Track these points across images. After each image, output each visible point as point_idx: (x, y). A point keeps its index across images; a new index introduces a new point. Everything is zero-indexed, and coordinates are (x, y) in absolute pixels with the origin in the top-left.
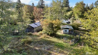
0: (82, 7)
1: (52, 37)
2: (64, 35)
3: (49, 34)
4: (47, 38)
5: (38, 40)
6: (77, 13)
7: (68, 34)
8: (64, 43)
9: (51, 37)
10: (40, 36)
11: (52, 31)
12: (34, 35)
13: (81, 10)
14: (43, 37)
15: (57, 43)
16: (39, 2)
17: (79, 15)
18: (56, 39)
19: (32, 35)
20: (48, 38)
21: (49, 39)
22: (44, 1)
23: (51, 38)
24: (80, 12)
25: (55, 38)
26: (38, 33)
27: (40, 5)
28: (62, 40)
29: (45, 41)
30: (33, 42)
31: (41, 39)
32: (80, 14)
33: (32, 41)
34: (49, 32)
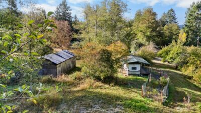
0: (152, 20)
1: (110, 85)
2: (131, 77)
3: (102, 78)
4: (97, 87)
5: (77, 95)
6: (141, 31)
7: (138, 75)
8: (143, 99)
9: (107, 86)
10: (78, 84)
11: (108, 71)
12: (59, 82)
13: (150, 24)
14: (88, 87)
15: (127, 99)
16: (58, 9)
17: (147, 36)
18: (120, 88)
19: (54, 82)
20: (101, 87)
21: (103, 91)
22: (69, 7)
23: (108, 88)
24: (147, 29)
25: (117, 87)
26: (71, 76)
27: (61, 14)
28: (133, 90)
29: (96, 96)
30: (63, 102)
31: (82, 90)
32: (148, 34)
33: (62, 99)
34: (102, 72)
